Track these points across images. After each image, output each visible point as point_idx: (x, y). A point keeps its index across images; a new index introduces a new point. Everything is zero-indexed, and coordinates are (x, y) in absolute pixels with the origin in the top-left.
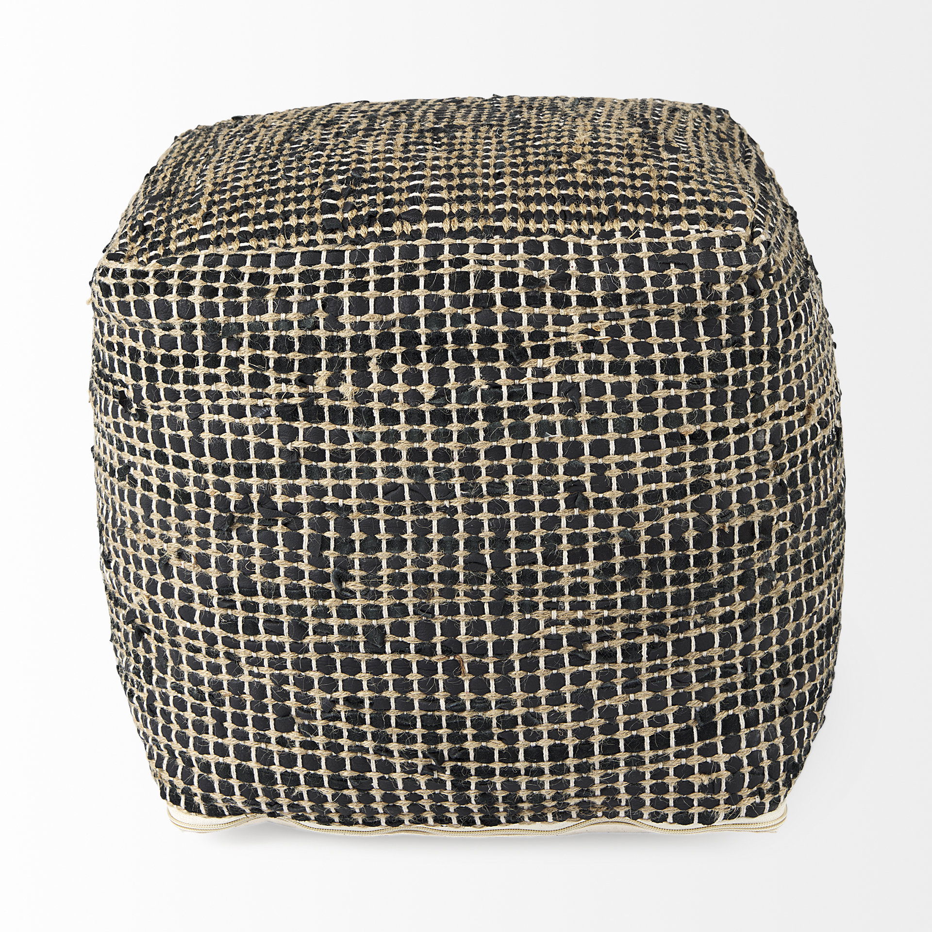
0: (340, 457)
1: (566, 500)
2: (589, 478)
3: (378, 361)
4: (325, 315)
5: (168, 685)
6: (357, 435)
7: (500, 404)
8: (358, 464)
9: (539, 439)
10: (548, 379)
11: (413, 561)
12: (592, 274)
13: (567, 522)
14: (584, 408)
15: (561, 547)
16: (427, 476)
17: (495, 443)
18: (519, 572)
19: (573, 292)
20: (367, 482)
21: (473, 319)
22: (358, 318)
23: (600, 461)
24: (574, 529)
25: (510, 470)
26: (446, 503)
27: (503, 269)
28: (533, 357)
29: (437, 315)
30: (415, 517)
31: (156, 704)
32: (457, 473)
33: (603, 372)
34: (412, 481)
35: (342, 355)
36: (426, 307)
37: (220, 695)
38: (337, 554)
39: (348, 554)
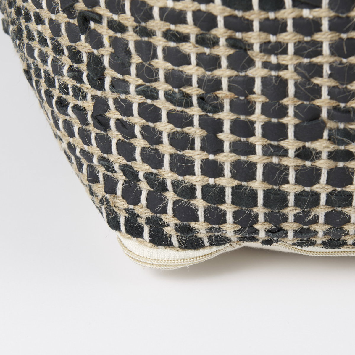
5: (132, 88)
31: (108, 114)
37: (216, 98)
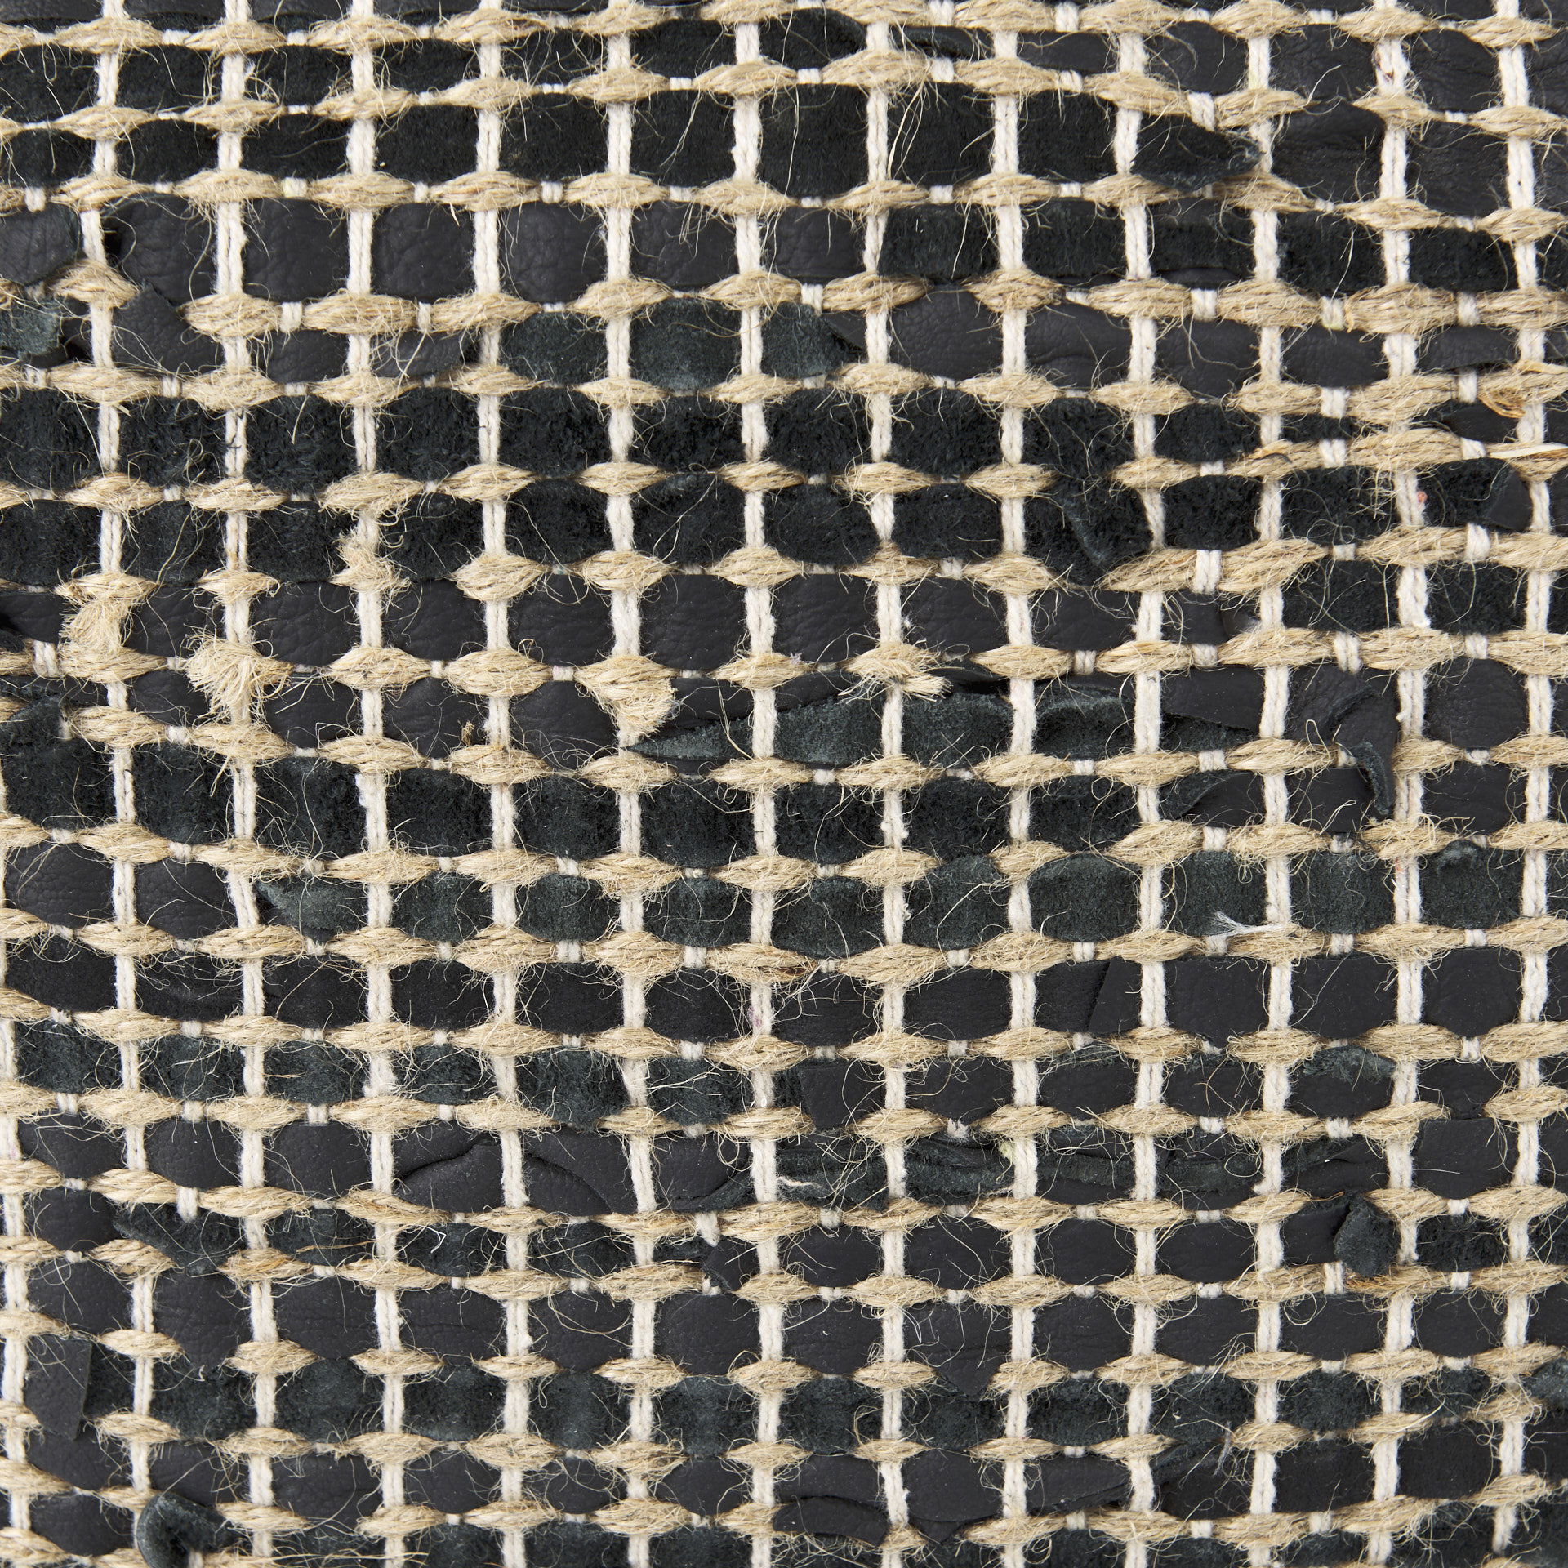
0: (187, 992)
1: (1289, 1230)
2: (1409, 1131)
3: (390, 534)
4: (121, 290)
6: (275, 896)
7: (996, 770)
8: (276, 1033)
9: (1181, 943)
10: (1241, 650)
11: (531, 1481)
12: (1489, 120)
13: (1286, 1329)
14: (1411, 796)
15: (1248, 1437)
16: (617, 1097)
17: (957, 958)
18: (1039, 1544)
19: (1393, 214)
20: (317, 1115)
21: (877, 337)
22: (291, 315)
23: (1471, 1050)
24: (1317, 1356)
25: (1026, 1082)
26: (705, 1226)
27: (1035, 80)
28: (1171, 540)
29: (696, 312)
30: (547, 1286)
32: (763, 1090)
33: (1519, 621)
34: (537, 1121)
35: (206, 499)
36: (639, 267)
38: (164, 1431)
39: (222, 1436)
